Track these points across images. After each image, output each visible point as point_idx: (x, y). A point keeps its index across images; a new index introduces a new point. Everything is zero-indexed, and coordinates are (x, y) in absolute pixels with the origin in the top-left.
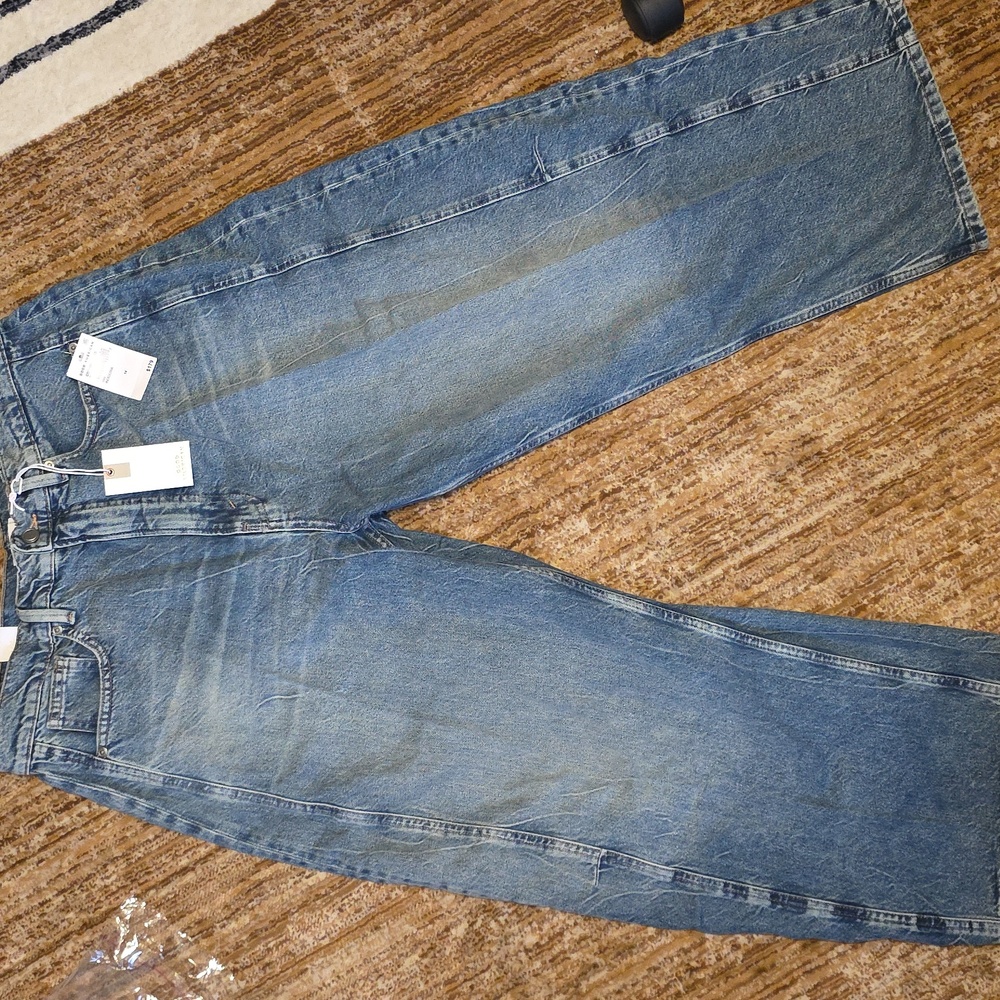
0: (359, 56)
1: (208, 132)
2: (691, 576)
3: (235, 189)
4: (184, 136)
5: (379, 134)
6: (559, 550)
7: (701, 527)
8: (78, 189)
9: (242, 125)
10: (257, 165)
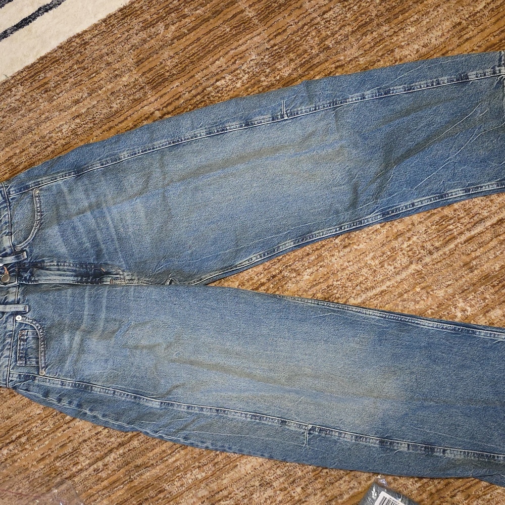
1: (169, 24)
2: (437, 249)
3: (183, 54)
4: (156, 27)
5: (259, 21)
6: (363, 237)
7: (442, 222)
8: (102, 58)
9: (186, 20)
10: (195, 40)
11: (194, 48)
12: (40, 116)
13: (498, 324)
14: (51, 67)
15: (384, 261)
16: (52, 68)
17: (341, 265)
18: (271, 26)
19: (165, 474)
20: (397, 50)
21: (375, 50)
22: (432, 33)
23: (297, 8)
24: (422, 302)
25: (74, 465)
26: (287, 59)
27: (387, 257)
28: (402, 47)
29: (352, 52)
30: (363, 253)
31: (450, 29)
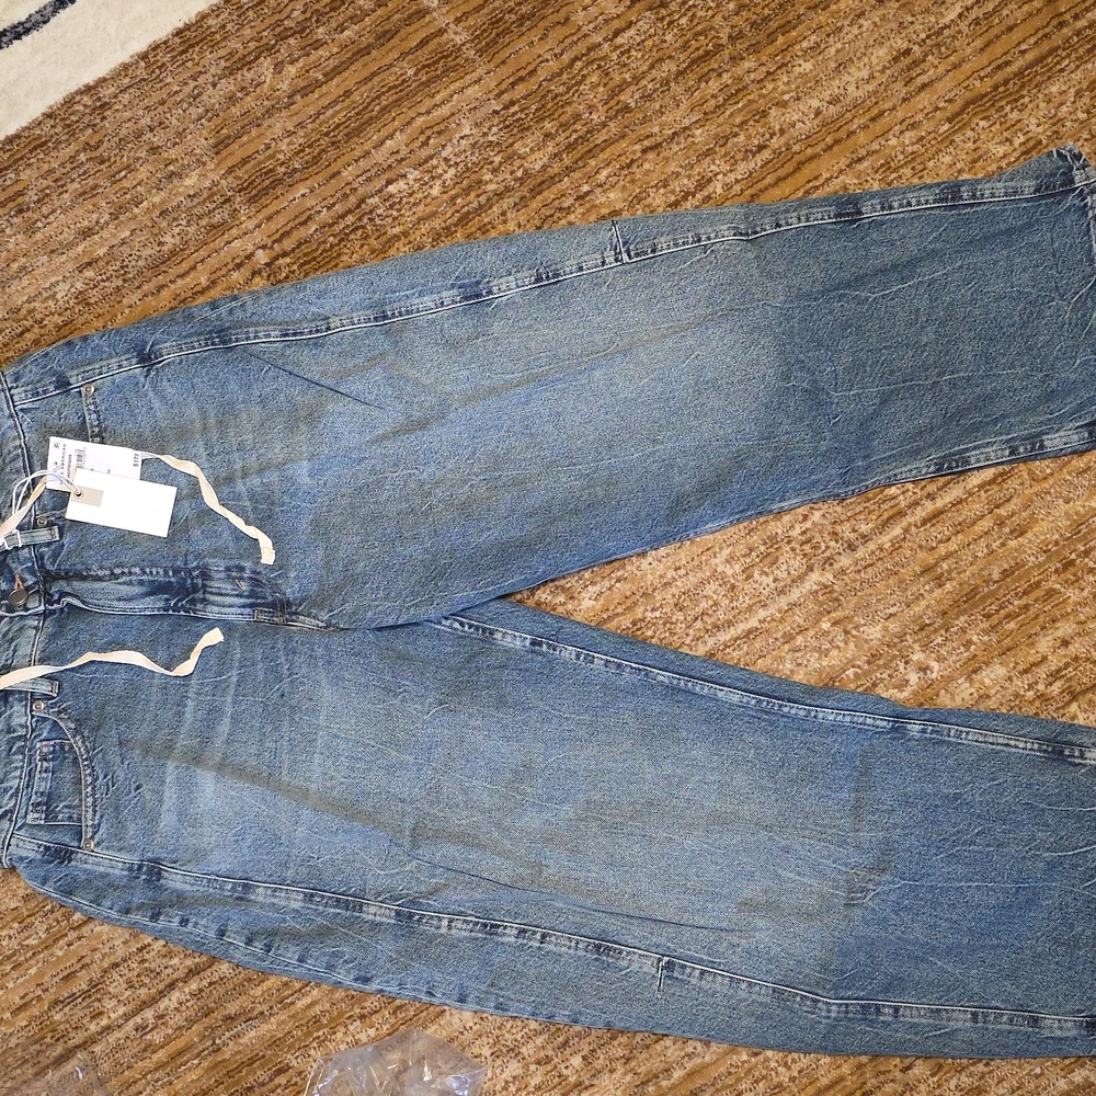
1: (282, 62)
2: (865, 538)
3: (315, 125)
4: (255, 68)
5: (477, 52)
8: (139, 136)
9: (321, 52)
10: (340, 96)
11: (338, 112)
12: (8, 266)
13: (998, 696)
14: (29, 159)
15: (753, 566)
16: (32, 160)
17: (661, 576)
18: (503, 62)
19: (289, 1033)
20: (773, 112)
21: (728, 113)
22: (849, 74)
23: (558, 23)
24: (834, 653)
25: (93, 1018)
26: (539, 135)
27: (758, 556)
28: (784, 104)
29: (679, 116)
30: (708, 550)
31: (887, 65)
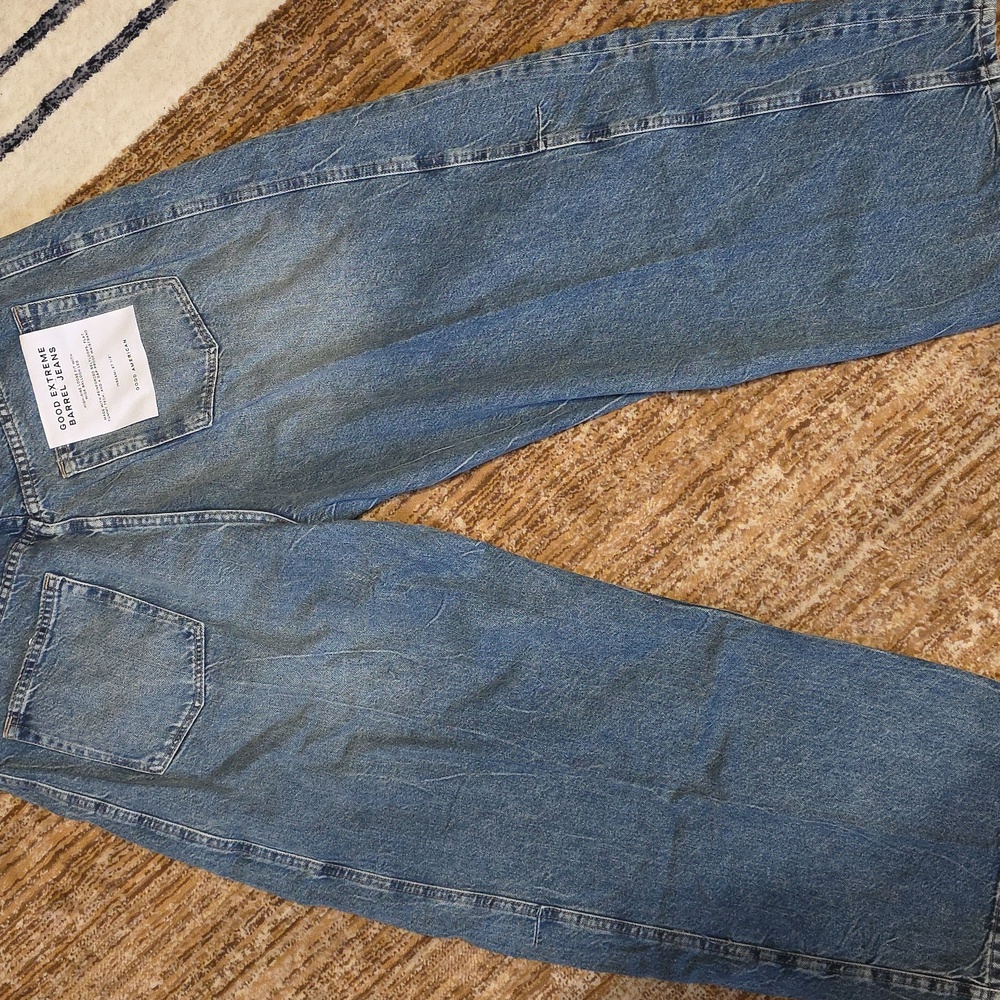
0: (416, 11)
2: (909, 501)
6: (754, 504)
7: (908, 444)
15: (805, 545)
17: (719, 569)
24: (897, 615)
27: (809, 535)
30: (759, 536)
